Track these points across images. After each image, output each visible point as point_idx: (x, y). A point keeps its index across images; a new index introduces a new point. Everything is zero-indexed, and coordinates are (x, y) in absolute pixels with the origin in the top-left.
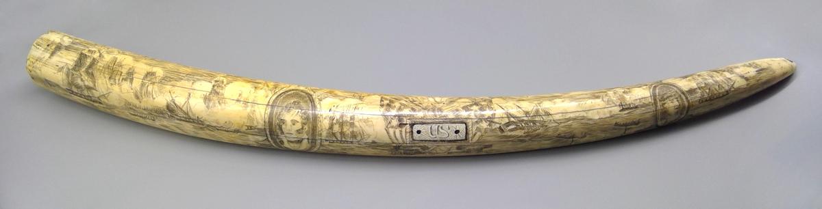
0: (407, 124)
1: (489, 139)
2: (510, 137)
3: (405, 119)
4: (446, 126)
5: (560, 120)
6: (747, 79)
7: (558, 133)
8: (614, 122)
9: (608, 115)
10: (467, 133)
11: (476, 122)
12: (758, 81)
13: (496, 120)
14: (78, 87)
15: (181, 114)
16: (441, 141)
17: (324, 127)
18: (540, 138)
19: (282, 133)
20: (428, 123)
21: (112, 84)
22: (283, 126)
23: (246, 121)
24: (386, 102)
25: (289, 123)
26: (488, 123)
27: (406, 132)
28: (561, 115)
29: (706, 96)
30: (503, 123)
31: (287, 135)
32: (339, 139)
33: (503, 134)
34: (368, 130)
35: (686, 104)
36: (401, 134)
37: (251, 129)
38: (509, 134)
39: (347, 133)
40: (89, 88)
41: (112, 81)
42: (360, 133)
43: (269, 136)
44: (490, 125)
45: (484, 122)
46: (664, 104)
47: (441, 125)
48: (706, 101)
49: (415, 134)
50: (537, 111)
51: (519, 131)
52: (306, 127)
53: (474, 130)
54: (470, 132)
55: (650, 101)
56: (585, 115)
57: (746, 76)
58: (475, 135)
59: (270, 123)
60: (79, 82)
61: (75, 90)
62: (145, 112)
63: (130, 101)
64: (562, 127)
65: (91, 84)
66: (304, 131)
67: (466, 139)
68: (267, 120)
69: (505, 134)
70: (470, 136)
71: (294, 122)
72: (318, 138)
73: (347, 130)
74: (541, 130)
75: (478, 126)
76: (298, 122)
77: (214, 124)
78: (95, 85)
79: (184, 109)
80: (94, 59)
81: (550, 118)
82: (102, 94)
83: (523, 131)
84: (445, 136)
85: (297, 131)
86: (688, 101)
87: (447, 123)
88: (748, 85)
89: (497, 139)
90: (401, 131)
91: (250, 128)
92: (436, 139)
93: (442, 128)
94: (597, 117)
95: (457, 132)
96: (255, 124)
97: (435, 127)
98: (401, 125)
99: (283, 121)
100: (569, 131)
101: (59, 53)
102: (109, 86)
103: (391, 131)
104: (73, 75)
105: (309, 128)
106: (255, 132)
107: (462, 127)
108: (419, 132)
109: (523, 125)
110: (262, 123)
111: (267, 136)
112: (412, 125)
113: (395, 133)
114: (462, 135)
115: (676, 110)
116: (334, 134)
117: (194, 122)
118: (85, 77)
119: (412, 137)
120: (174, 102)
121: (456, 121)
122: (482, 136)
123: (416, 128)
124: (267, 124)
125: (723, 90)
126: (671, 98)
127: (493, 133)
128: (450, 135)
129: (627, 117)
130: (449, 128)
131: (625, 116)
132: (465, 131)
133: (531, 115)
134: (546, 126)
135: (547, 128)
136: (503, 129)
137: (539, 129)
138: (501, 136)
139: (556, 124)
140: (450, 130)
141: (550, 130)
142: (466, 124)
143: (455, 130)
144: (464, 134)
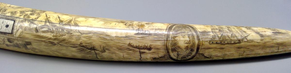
4: (1, 21)
7: (81, 41)
8: (128, 42)
9: (124, 36)
10: (13, 29)
11: (22, 21)
12: (273, 40)
13: (36, 22)
18: (66, 43)
26: (30, 23)
29: (217, 39)
30: (40, 25)
33: (37, 34)
35: (197, 42)
45: (27, 22)
46: (176, 37)
48: (217, 43)
51: (49, 33)
53: (18, 26)
54: (16, 28)
55: (164, 32)
57: (261, 33)
58: (18, 31)
64: (84, 37)
67: (12, 33)
69: (39, 34)
70: (15, 31)
74: (66, 37)
75: (22, 24)
81: (77, 28)
83: (52, 34)
86: (199, 40)
87: (3, 18)
89: (32, 37)
94: (114, 35)
95: (7, 26)
100: (89, 42)
107: (11, 23)
109: (54, 29)
115: (186, 45)
121: (10, 18)
122: (22, 32)
125: (235, 38)
127: (30, 32)
128: (2, 28)
129: (139, 41)
130: (3, 23)
131: (138, 39)
132: (12, 26)
133: (63, 24)
134: (71, 34)
135: (72, 35)
136: (38, 30)
137: (65, 35)
138: (35, 35)
139: (80, 34)
140: (3, 24)
141: (74, 38)
142: (14, 21)
143: (6, 25)
144: (11, 28)
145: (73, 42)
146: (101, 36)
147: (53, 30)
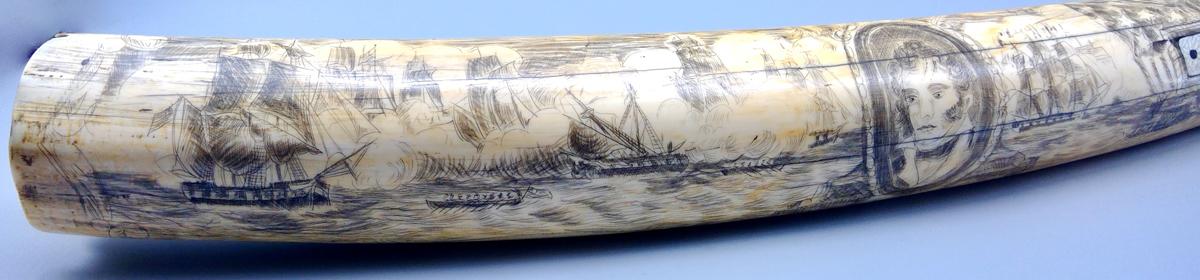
0: (1164, 41)
3: (1157, 31)
14: (239, 160)
15: (616, 150)
17: (1010, 87)
19: (909, 130)
21: (370, 117)
22: (913, 109)
23: (812, 119)
25: (925, 96)
27: (1172, 61)
31: (920, 135)
32: (1045, 111)
34: (1104, 71)
36: (1165, 66)
37: (827, 141)
39: (1062, 91)
40: (284, 153)
41: (369, 107)
42: (1089, 83)
43: (870, 151)
49: (1189, 63)
52: (969, 96)
59: (879, 109)
60: (245, 139)
61: (222, 177)
62: (492, 180)
63: (441, 153)
65: (293, 136)
66: (966, 109)
68: (868, 103)
71: (937, 91)
72: (997, 120)
73: (1062, 81)
76: (946, 87)
77: (717, 156)
78: (309, 135)
79: (629, 129)
80: (274, 64)
82: (338, 157)
85: (948, 113)
90: (1163, 59)
91: (823, 138)
96: (839, 120)
98: (1158, 45)
99: (909, 95)
101: (138, 73)
102: (364, 124)
103: (1146, 61)
104: (216, 123)
105: (976, 95)
106: (838, 148)
108: (1193, 55)
110: (856, 111)
111: (865, 154)
112: (1176, 41)
113: (1154, 64)
116: (1034, 101)
117: (654, 168)
118: (265, 119)
119: (1186, 69)
120: (592, 117)
123: (1185, 46)
124: (871, 113)
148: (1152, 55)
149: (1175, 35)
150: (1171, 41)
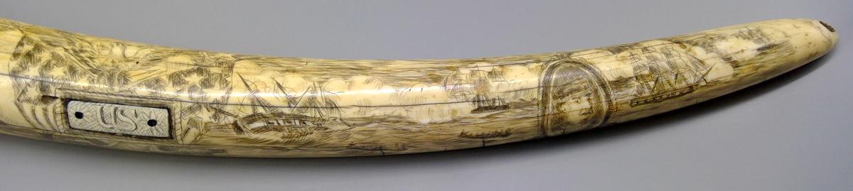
0: (55, 98)
1: (215, 141)
2: (256, 141)
3: (52, 89)
4: (130, 110)
5: (352, 119)
6: (736, 65)
7: (350, 141)
8: (459, 131)
9: (449, 118)
10: (171, 128)
11: (190, 108)
13: (228, 109)
16: (124, 135)
18: (316, 147)
20: (96, 101)
24: (28, 48)
26: (213, 112)
27: (55, 113)
28: (357, 109)
29: (647, 93)
30: (242, 115)
33: (242, 136)
35: (605, 107)
36: (46, 115)
38: (254, 136)
44: (215, 117)
45: (204, 110)
46: (561, 104)
47: (120, 107)
48: (646, 102)
49: (73, 119)
50: (312, 100)
51: (272, 133)
53: (185, 122)
54: (178, 126)
55: (535, 96)
56: (404, 113)
57: (734, 58)
58: (187, 132)
64: (359, 133)
67: (171, 137)
69: (246, 136)
70: (179, 133)
74: (315, 136)
75: (192, 116)
81: (335, 114)
83: (281, 134)
84: (130, 129)
86: (610, 102)
87: (131, 104)
88: (735, 75)
89: (230, 143)
90: (45, 110)
92: (113, 131)
93: (122, 112)
94: (425, 120)
95: (152, 123)
97: (109, 109)
98: (46, 99)
100: (372, 139)
103: (27, 107)
107: (161, 115)
108: (79, 115)
109: (281, 122)
112: (66, 101)
113: (33, 112)
114: (162, 130)
115: (584, 117)
119: (68, 122)
121: (151, 101)
122: (200, 134)
123: (74, 107)
125: (684, 84)
126: (577, 94)
127: (222, 133)
128: (139, 128)
129: (484, 125)
130: (136, 115)
131: (482, 121)
132: (167, 123)
133: (298, 106)
134: (326, 129)
135: (328, 132)
136: (242, 127)
137: (312, 133)
138: (237, 139)
139: (345, 127)
140: (138, 119)
141: (334, 137)
142: (169, 111)
143: (148, 120)
144: (166, 127)
145: (333, 144)
146: (398, 125)
147: (279, 124)
148: (36, 104)
149: (68, 96)
150: (62, 99)
